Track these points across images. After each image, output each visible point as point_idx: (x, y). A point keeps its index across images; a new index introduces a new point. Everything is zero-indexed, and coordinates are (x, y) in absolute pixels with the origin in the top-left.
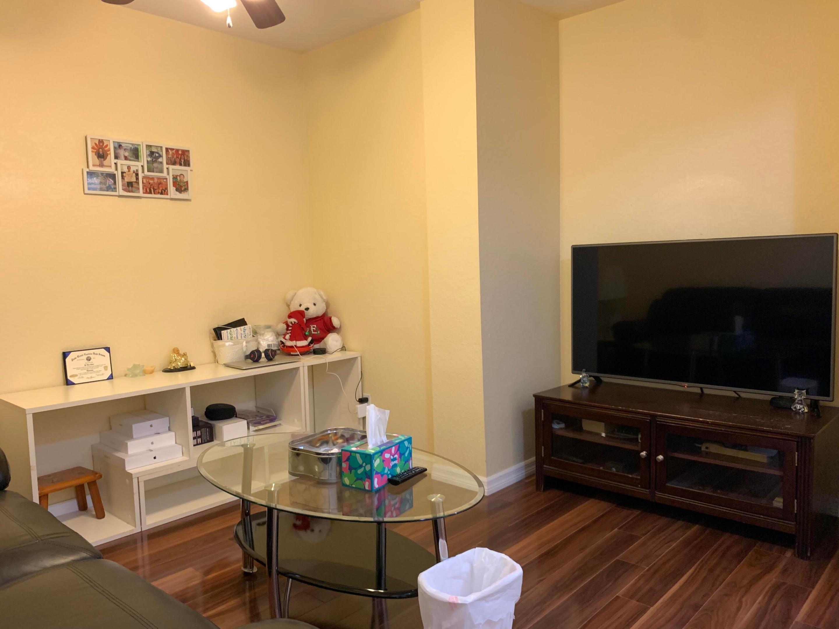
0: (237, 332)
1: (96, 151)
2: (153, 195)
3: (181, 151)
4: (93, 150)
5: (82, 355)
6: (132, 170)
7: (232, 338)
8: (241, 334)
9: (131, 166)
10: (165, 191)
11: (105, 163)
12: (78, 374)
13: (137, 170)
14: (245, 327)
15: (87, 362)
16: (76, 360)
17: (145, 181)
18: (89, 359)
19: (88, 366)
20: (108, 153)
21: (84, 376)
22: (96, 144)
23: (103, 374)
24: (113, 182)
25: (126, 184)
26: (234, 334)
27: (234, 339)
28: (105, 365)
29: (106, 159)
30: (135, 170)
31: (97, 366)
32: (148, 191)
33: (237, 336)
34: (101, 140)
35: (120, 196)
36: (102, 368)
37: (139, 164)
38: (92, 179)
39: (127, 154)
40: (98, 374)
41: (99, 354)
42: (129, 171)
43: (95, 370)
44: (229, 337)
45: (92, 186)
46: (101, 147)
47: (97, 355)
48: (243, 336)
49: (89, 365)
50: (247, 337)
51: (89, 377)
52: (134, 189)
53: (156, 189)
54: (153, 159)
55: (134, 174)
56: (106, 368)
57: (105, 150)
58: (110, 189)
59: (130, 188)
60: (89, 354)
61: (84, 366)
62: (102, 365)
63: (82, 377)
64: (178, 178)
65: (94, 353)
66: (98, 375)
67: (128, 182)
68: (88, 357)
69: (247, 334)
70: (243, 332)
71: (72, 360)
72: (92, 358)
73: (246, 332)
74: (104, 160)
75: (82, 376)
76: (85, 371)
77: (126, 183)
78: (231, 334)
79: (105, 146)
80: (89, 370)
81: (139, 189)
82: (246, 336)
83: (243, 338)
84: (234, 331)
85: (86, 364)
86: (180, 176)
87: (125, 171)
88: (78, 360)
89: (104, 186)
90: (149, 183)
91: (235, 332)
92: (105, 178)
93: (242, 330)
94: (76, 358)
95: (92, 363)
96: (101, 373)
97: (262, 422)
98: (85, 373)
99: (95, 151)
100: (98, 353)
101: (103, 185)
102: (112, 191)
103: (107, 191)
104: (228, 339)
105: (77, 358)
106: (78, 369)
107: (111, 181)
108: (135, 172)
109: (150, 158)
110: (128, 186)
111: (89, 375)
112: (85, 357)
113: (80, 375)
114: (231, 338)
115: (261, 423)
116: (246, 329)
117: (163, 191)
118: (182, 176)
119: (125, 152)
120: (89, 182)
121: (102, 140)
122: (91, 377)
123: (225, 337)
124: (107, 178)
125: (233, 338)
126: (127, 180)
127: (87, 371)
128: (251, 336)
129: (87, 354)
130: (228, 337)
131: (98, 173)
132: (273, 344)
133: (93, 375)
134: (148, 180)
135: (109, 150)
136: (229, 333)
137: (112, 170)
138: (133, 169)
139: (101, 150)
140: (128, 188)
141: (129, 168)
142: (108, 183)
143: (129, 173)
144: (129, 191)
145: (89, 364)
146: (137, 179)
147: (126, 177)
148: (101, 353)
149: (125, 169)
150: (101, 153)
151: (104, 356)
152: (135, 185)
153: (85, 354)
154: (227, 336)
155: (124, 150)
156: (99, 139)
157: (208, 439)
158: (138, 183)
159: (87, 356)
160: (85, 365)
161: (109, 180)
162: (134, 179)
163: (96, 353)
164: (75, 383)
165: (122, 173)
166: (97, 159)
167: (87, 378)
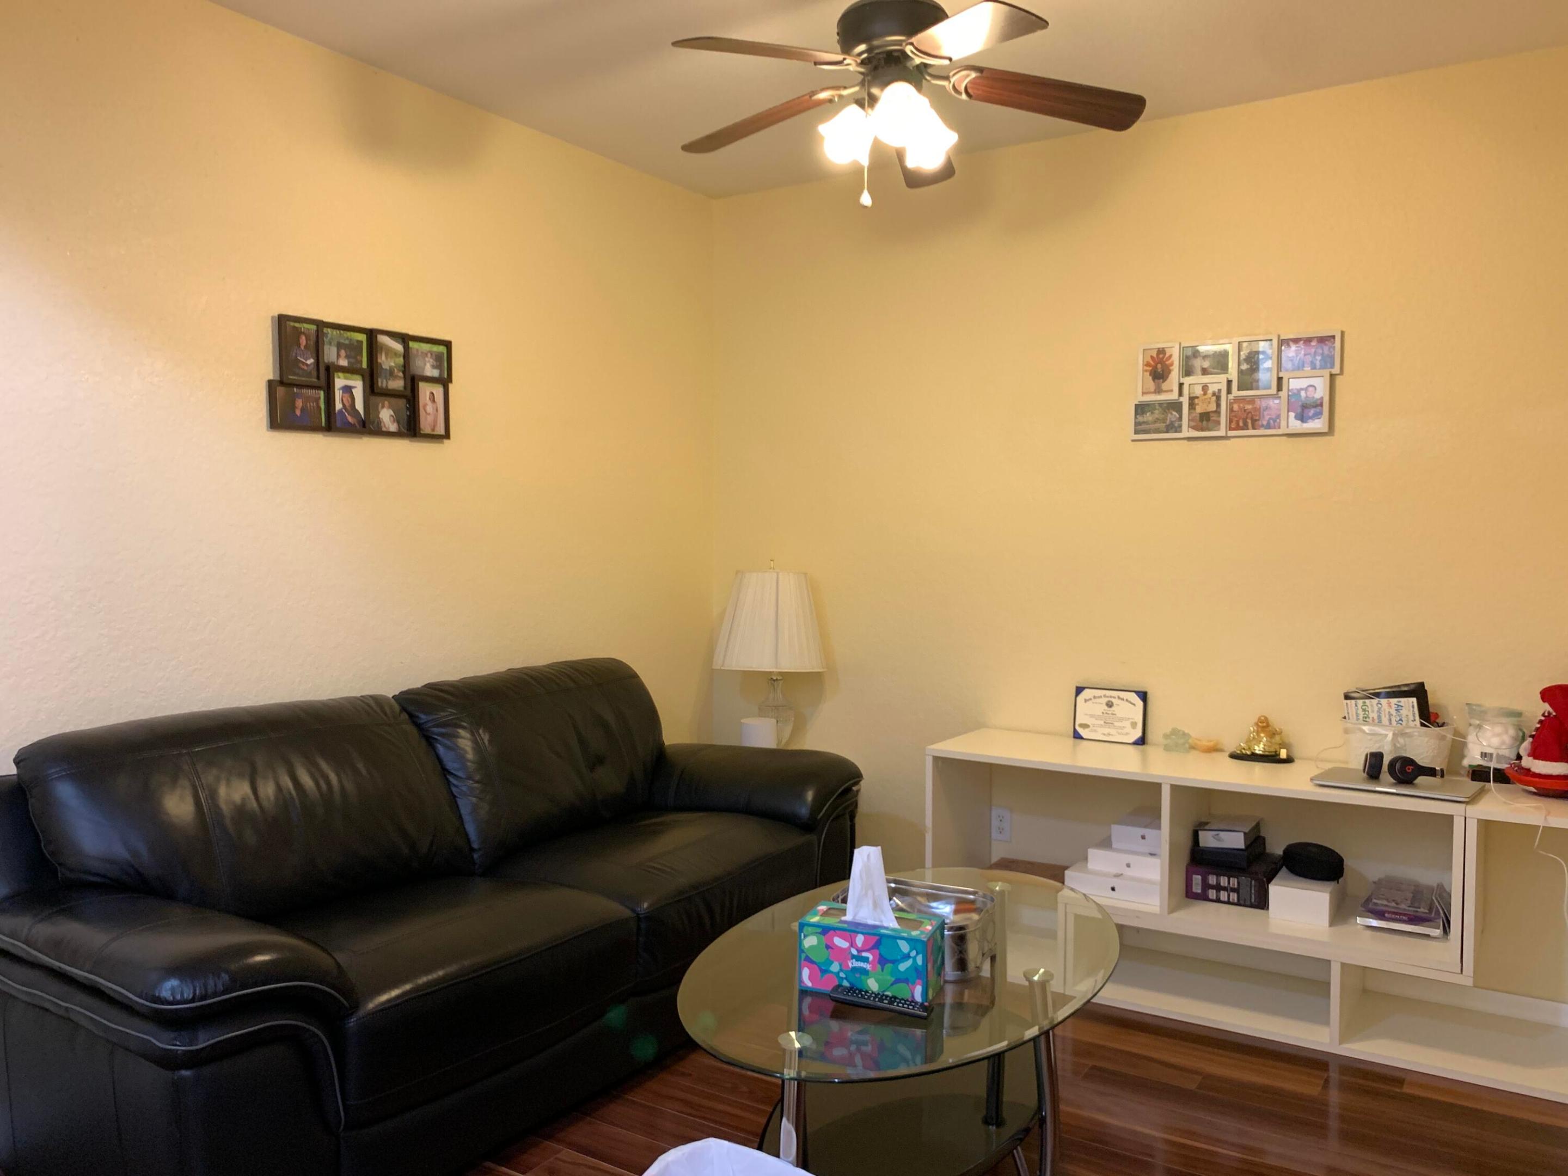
0: (1380, 709)
1: (1151, 370)
2: (1251, 432)
3: (1316, 340)
4: (1146, 368)
5: (1101, 697)
6: (1210, 392)
7: (1367, 720)
8: (1390, 715)
9: (1208, 385)
10: (1275, 421)
11: (1165, 386)
12: (1090, 724)
13: (1220, 391)
14: (1400, 702)
15: (1106, 708)
16: (1090, 702)
17: (1236, 407)
18: (1110, 705)
19: (1106, 715)
20: (1171, 368)
21: (1099, 729)
22: (1152, 357)
23: (1127, 734)
24: (1178, 416)
25: (1198, 418)
26: (1373, 712)
27: (1371, 722)
28: (1133, 721)
29: (1166, 380)
30: (1217, 391)
31: (1121, 720)
32: (1241, 424)
33: (1379, 717)
34: (1161, 349)
35: (1189, 439)
36: (1127, 724)
37: (1223, 378)
38: (1145, 416)
39: (1206, 364)
40: (1120, 731)
41: (1127, 700)
42: (1205, 394)
43: (1116, 724)
44: (1361, 717)
45: (1143, 427)
46: (1161, 362)
47: (1122, 701)
48: (1393, 719)
49: (1108, 714)
50: (1404, 723)
51: (1106, 733)
52: (1211, 425)
53: (1256, 420)
54: (1251, 366)
55: (1214, 398)
56: (1134, 725)
57: (1166, 364)
58: (1172, 428)
59: (1205, 423)
60: (1111, 697)
61: (1101, 714)
62: (1129, 719)
63: (1095, 731)
64: (1303, 394)
65: (1119, 698)
66: (1119, 734)
67: (1201, 414)
68: (1109, 701)
69: (1404, 716)
70: (1394, 712)
71: (1086, 701)
72: (1114, 704)
73: (1404, 712)
74: (1163, 382)
75: (1095, 728)
76: (1102, 722)
77: (1198, 415)
78: (1364, 710)
79: (1167, 358)
80: (1107, 722)
81: (1218, 423)
82: (1401, 720)
83: (1394, 723)
84: (1372, 706)
85: (1105, 712)
86: (1306, 389)
87: (1198, 395)
88: (1093, 703)
89: (1162, 424)
90: (1245, 410)
91: (1376, 709)
92: (1165, 411)
93: (1394, 706)
94: (1091, 699)
95: (1114, 713)
96: (1125, 731)
97: (1386, 915)
98: (1101, 726)
99: (1151, 368)
100: (1125, 699)
101: (1160, 423)
102: (1176, 432)
103: (1167, 432)
104: (1358, 719)
105: (1093, 700)
106: (1092, 716)
107: (1175, 415)
108: (1217, 394)
109: (1248, 364)
110: (1201, 420)
111: (1106, 731)
112: (1105, 700)
113: (1094, 726)
114: (1366, 718)
115: (1384, 916)
116: (1402, 706)
117: (1272, 422)
118: (1311, 389)
119: (1205, 361)
120: (1137, 421)
121: (1163, 348)
122: (1109, 734)
123: (1352, 715)
124: (1169, 410)
125: (1370, 720)
126: (1199, 409)
127: (1105, 722)
128: (1418, 724)
129: (1108, 697)
130: (1357, 715)
131: (1155, 404)
132: (1498, 755)
133: (1112, 731)
134: (1241, 405)
135: (1172, 364)
136: (1359, 706)
137: (1174, 396)
138: (1213, 388)
139: (1159, 366)
140: (1200, 424)
141: (1205, 388)
142: (1170, 418)
143: (1206, 397)
144: (1202, 430)
145: (1108, 712)
146: (1218, 405)
147: (1198, 404)
148: (1129, 700)
149: (1198, 391)
150: (1159, 370)
151: (1134, 705)
152: (1214, 418)
153: (1105, 696)
154: (1357, 713)
155: (1201, 358)
156: (1159, 349)
157: (1253, 900)
158: (1218, 412)
159: (1107, 699)
160: (1103, 713)
161: (1172, 414)
162: (1213, 407)
163: (1121, 697)
164: (1084, 737)
165: (1192, 399)
166: (1152, 381)
167: (1104, 734)
